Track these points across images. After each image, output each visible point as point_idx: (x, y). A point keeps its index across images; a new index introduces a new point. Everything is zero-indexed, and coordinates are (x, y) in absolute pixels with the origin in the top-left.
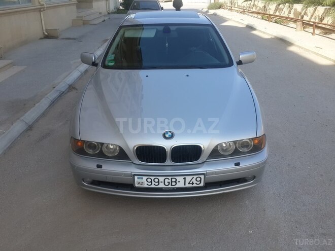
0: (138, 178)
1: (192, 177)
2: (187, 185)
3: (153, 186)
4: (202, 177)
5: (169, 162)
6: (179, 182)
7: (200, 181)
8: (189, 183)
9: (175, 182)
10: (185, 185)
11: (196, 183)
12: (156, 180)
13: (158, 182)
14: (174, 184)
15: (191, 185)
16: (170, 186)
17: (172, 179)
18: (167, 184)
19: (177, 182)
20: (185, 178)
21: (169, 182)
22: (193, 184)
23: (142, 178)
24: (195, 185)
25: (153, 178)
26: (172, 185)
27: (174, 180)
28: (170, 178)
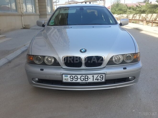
0: (65, 76)
1: (97, 75)
2: (95, 81)
3: (74, 81)
4: (104, 75)
5: (83, 67)
6: (90, 78)
7: (103, 78)
8: (96, 80)
9: (87, 78)
10: (93, 80)
11: (100, 80)
12: (76, 77)
13: (77, 78)
14: (86, 80)
15: (97, 81)
16: (84, 81)
17: (85, 76)
18: (82, 80)
19: (88, 78)
20: (93, 76)
21: (83, 79)
22: (98, 80)
23: (67, 76)
24: (99, 81)
25: (74, 76)
26: (85, 81)
27: (86, 77)
28: (84, 76)
